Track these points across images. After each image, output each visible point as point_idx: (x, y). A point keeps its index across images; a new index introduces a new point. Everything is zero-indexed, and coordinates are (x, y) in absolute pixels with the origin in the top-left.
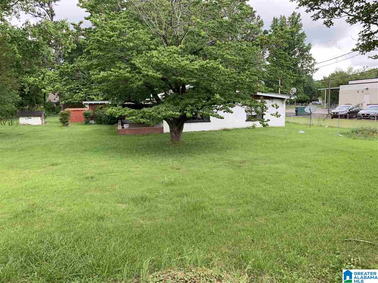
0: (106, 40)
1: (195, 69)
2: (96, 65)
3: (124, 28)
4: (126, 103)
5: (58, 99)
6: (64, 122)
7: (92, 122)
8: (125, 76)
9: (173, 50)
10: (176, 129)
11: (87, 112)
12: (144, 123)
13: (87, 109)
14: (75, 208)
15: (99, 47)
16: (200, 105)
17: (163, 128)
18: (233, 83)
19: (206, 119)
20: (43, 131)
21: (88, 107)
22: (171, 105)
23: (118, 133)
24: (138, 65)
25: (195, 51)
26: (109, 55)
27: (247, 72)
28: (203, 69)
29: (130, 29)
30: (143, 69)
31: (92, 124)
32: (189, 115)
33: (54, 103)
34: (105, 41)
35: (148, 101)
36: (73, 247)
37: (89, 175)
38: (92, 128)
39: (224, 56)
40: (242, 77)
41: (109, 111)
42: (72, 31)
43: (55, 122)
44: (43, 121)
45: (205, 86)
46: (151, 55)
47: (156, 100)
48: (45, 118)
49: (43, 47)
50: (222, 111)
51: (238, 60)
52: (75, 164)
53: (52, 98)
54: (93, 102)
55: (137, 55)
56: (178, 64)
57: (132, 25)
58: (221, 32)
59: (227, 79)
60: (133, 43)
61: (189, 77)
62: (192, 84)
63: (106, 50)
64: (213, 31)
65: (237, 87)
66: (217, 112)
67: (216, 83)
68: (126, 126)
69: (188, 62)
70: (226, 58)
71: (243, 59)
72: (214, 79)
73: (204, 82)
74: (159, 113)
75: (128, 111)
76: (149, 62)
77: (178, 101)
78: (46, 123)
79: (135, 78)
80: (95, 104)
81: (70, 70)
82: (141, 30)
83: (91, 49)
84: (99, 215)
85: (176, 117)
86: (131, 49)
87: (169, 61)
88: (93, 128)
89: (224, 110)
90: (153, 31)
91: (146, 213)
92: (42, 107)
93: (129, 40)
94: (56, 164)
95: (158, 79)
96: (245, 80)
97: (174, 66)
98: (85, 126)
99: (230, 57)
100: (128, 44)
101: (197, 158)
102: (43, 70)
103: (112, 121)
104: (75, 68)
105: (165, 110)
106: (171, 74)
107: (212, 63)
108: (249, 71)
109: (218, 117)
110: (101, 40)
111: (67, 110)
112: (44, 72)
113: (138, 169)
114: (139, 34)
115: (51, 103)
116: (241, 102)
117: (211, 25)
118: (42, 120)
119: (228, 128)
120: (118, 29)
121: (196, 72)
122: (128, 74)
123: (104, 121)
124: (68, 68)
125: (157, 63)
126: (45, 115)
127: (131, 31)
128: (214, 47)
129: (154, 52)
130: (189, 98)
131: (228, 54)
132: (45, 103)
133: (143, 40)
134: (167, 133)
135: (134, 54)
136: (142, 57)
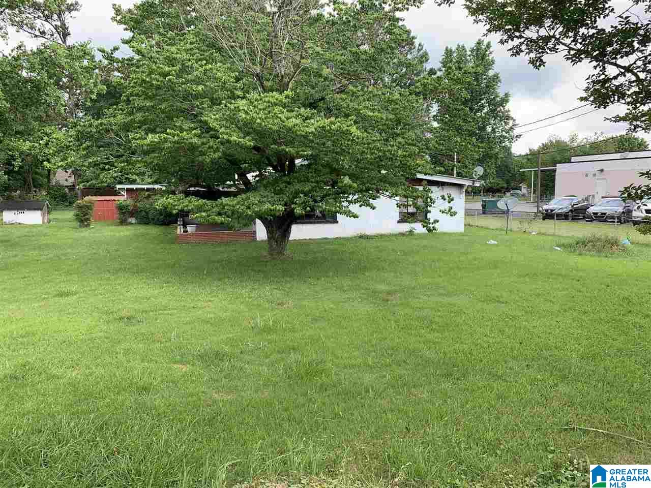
0: (156, 80)
1: (310, 133)
2: (140, 122)
3: (189, 60)
4: (192, 189)
5: (72, 180)
6: (83, 219)
7: (133, 220)
8: (190, 143)
9: (273, 100)
10: (277, 234)
11: (124, 204)
12: (222, 223)
13: (123, 198)
14: (99, 371)
16: (318, 195)
17: (255, 232)
18: (375, 158)
19: (330, 218)
20: (45, 235)
21: (125, 194)
22: (269, 194)
23: (177, 240)
24: (213, 124)
25: (312, 101)
26: (163, 106)
27: (400, 139)
28: (323, 132)
29: (200, 63)
30: (220, 131)
31: (132, 224)
32: (299, 211)
33: (66, 186)
34: (155, 82)
35: (230, 186)
36: (94, 440)
37: (124, 313)
38: (131, 231)
39: (361, 112)
40: (390, 148)
41: (161, 202)
42: (100, 62)
43: (66, 220)
44: (46, 217)
45: (328, 161)
46: (235, 108)
47: (244, 184)
48: (49, 213)
49: (47, 89)
50: (358, 205)
51: (385, 118)
52: (100, 294)
53: (63, 178)
54: (135, 187)
55: (211, 106)
56: (281, 124)
57: (203, 55)
58: (357, 70)
59: (366, 151)
60: (204, 85)
61: (299, 146)
62: (305, 158)
63: (158, 97)
64: (342, 69)
65: (382, 165)
66: (347, 207)
67: (347, 158)
68: (190, 228)
69: (298, 121)
70: (364, 115)
71: (393, 117)
72: (344, 151)
73: (327, 155)
74: (249, 208)
75: (193, 202)
76: (231, 119)
77: (282, 186)
78: (49, 221)
79: (207, 146)
80: (137, 189)
81: (94, 130)
82: (219, 64)
83: (132, 95)
84: (141, 383)
85: (277, 214)
86: (201, 96)
87: (266, 118)
89: (360, 203)
90: (240, 66)
91: (223, 380)
92: (44, 193)
93: (198, 81)
95: (248, 148)
96: (396, 153)
97: (275, 128)
98: (120, 228)
99: (371, 114)
100: (194, 87)
101: (314, 285)
103: (167, 219)
104: (104, 126)
105: (259, 202)
106: (270, 140)
107: (340, 124)
108: (403, 138)
109: (349, 214)
110: (148, 79)
111: (87, 200)
112: (49, 131)
113: (210, 303)
114: (215, 71)
115: (60, 187)
116: (390, 191)
117: (339, 58)
118: (43, 215)
119: (368, 233)
120: (179, 62)
121: (312, 138)
122: (195, 140)
123: (153, 219)
124: (91, 126)
125: (245, 122)
126: (48, 207)
127: (201, 66)
128: (343, 96)
129: (241, 102)
130: (301, 181)
131: (367, 107)
132: (49, 186)
133: (222, 80)
134: (262, 241)
135: (205, 106)
136: (218, 111)
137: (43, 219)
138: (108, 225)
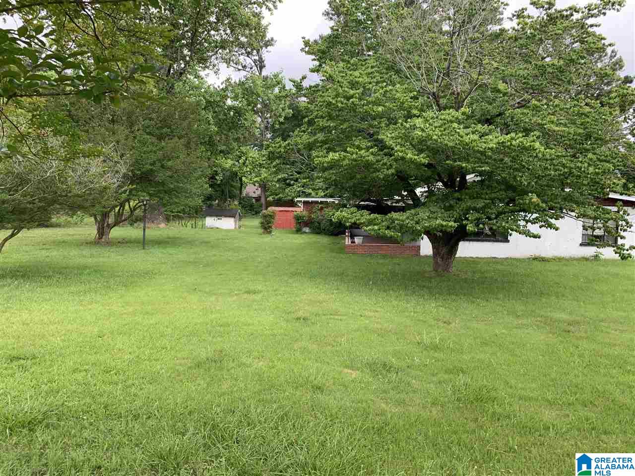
0: (341, 102)
1: (489, 148)
2: (322, 142)
3: (370, 83)
4: (362, 203)
5: (259, 192)
6: (267, 227)
7: (307, 230)
8: (366, 161)
9: (449, 118)
10: (444, 250)
11: (300, 214)
12: (391, 237)
13: (300, 210)
15: (329, 113)
16: (493, 211)
17: (419, 247)
18: (560, 175)
19: (501, 236)
20: (237, 238)
21: (302, 206)
22: (439, 210)
23: (343, 249)
24: (390, 142)
25: (489, 117)
26: (344, 126)
27: (590, 155)
28: (502, 148)
29: (380, 85)
30: (396, 149)
31: (306, 233)
32: (470, 228)
33: (254, 198)
34: (340, 105)
35: (398, 201)
36: (276, 428)
37: (300, 314)
38: (305, 239)
39: (545, 126)
40: (580, 165)
41: (339, 215)
42: (291, 90)
43: (251, 227)
44: (237, 223)
45: (505, 178)
46: (411, 126)
47: (413, 200)
48: (240, 220)
49: (245, 115)
50: (537, 225)
51: (573, 132)
52: (280, 294)
53: (251, 190)
54: (310, 200)
55: (387, 126)
56: (459, 140)
57: (383, 78)
58: (542, 84)
59: (549, 167)
60: (384, 106)
61: (475, 163)
62: (481, 174)
63: (340, 118)
64: (524, 83)
65: (567, 183)
66: (525, 226)
67: (526, 174)
68: (358, 240)
69: (476, 137)
70: (549, 130)
71: (581, 131)
72: (524, 167)
73: (504, 171)
74: (417, 223)
75: (365, 216)
76: (406, 137)
77: (452, 202)
78: (240, 227)
79: (381, 163)
80: (312, 202)
81: (283, 150)
82: (398, 86)
83: (316, 117)
84: (316, 382)
85: (449, 230)
86: (380, 116)
87: (441, 135)
88: (307, 240)
89: (541, 224)
90: (417, 86)
91: (391, 391)
92: (236, 203)
93: (377, 103)
94: (255, 292)
95: (419, 165)
96: (586, 170)
97: (451, 144)
98: (296, 236)
99: (557, 129)
100: (375, 108)
101: (483, 306)
102: (243, 149)
103: (337, 230)
104: (291, 147)
105: (429, 217)
106: (443, 157)
107: (521, 139)
108: (595, 154)
109: (528, 234)
110: (334, 102)
111: (271, 211)
112: (244, 151)
113: (376, 313)
114: (394, 92)
115: (249, 198)
116: (576, 211)
117: (521, 72)
118: (235, 222)
119: (543, 255)
120: (361, 85)
121: (490, 154)
122: (371, 158)
123: (324, 230)
124: (280, 146)
125: (420, 139)
126: (240, 215)
127: (382, 88)
128: (525, 111)
129: (417, 121)
130: (474, 198)
131: (553, 122)
132: (240, 198)
133: (401, 101)
134: (426, 256)
135: (383, 125)
136: (395, 129)
137: (235, 225)
138: (286, 233)
